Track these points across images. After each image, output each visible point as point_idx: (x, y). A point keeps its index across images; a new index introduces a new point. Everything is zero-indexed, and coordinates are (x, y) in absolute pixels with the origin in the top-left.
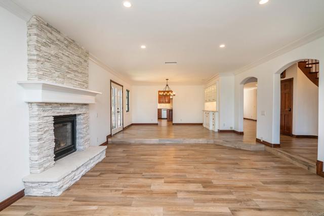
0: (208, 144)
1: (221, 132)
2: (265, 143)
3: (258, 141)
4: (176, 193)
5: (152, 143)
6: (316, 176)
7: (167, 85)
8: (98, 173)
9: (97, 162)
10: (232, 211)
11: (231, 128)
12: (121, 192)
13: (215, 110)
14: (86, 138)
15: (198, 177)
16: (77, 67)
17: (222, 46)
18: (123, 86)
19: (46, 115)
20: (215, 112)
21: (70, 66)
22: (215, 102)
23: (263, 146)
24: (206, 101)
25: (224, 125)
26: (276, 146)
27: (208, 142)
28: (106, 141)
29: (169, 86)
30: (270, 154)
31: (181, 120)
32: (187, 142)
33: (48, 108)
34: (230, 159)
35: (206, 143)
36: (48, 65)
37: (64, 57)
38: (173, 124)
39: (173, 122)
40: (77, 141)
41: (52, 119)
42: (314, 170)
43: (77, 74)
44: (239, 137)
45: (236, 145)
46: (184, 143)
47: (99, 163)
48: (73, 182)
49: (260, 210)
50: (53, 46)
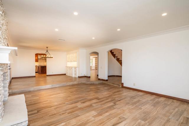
1: (79, 77)
2: (102, 80)
3: (99, 79)
4: (91, 105)
5: (47, 88)
6: (121, 88)
8: (36, 111)
10: (114, 103)
11: (84, 75)
12: (67, 114)
13: (76, 66)
15: (92, 97)
20: (76, 67)
22: (76, 62)
23: (102, 81)
24: (68, 61)
25: (81, 74)
26: (107, 80)
29: (48, 51)
30: (105, 84)
31: (53, 73)
32: (68, 84)
34: (95, 88)
35: (78, 83)
38: (47, 76)
39: (47, 74)
42: (121, 86)
44: (88, 79)
46: (66, 85)
49: (120, 100)
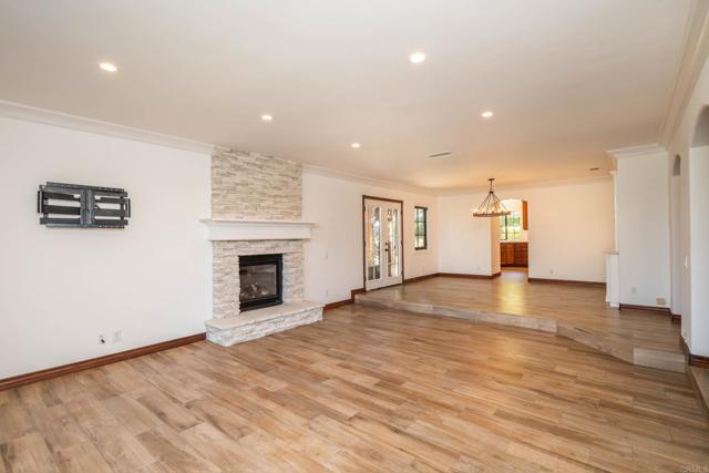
0: (540, 331)
7: (491, 192)
9: (301, 323)
11: (660, 300)
14: (296, 288)
16: (279, 189)
17: (488, 114)
18: (402, 202)
19: (227, 254)
21: (266, 191)
25: (634, 291)
27: (541, 326)
28: (349, 297)
33: (232, 245)
36: (232, 196)
37: (256, 183)
38: (530, 280)
39: (529, 276)
40: (284, 290)
41: (237, 259)
43: (278, 199)
45: (602, 344)
47: (305, 326)
48: (249, 339)
50: (238, 173)
